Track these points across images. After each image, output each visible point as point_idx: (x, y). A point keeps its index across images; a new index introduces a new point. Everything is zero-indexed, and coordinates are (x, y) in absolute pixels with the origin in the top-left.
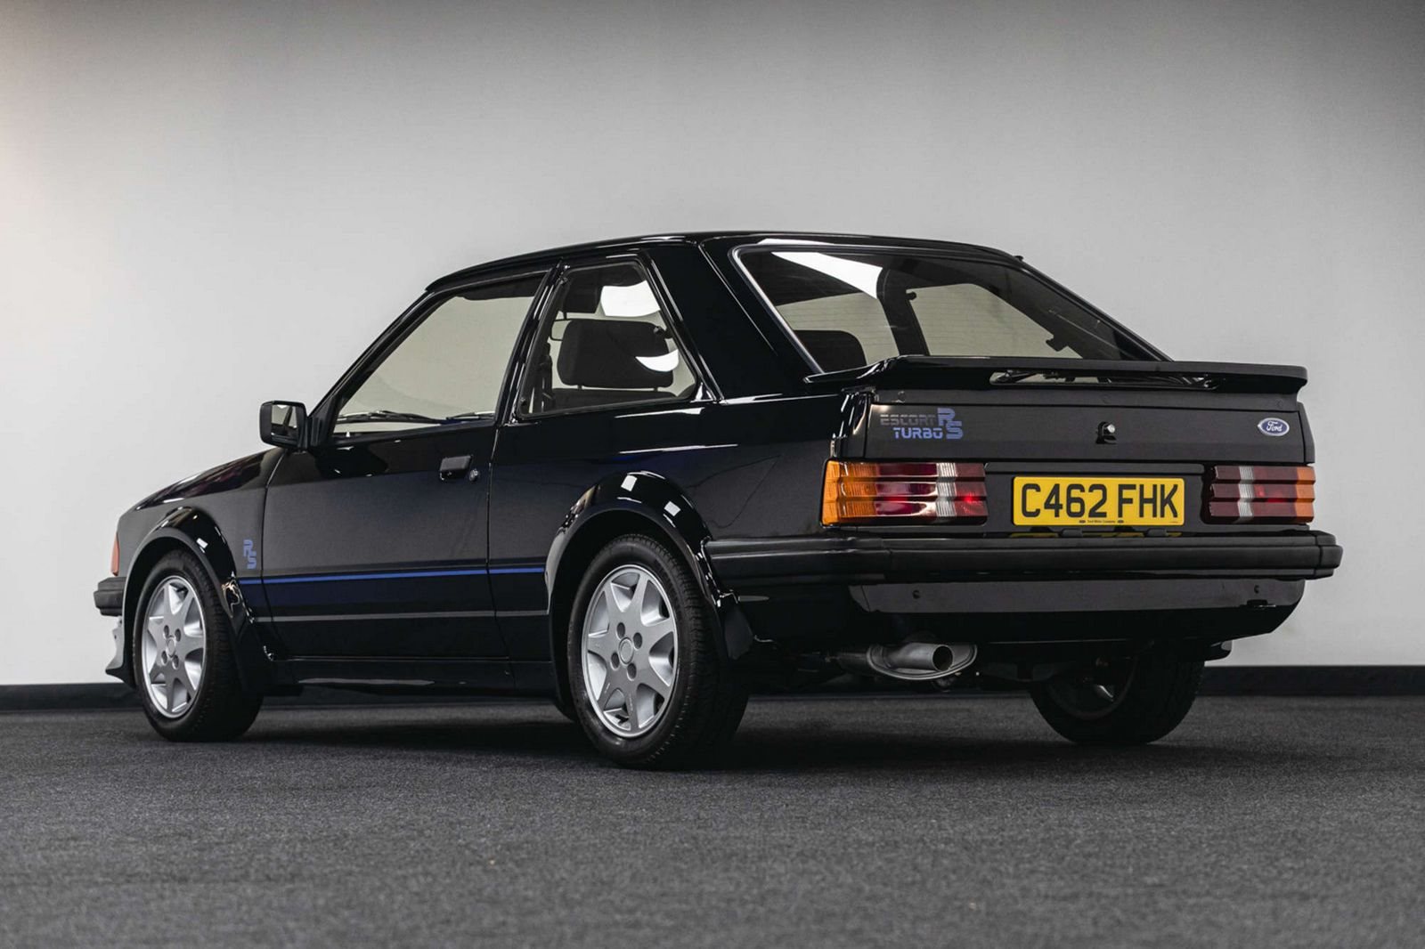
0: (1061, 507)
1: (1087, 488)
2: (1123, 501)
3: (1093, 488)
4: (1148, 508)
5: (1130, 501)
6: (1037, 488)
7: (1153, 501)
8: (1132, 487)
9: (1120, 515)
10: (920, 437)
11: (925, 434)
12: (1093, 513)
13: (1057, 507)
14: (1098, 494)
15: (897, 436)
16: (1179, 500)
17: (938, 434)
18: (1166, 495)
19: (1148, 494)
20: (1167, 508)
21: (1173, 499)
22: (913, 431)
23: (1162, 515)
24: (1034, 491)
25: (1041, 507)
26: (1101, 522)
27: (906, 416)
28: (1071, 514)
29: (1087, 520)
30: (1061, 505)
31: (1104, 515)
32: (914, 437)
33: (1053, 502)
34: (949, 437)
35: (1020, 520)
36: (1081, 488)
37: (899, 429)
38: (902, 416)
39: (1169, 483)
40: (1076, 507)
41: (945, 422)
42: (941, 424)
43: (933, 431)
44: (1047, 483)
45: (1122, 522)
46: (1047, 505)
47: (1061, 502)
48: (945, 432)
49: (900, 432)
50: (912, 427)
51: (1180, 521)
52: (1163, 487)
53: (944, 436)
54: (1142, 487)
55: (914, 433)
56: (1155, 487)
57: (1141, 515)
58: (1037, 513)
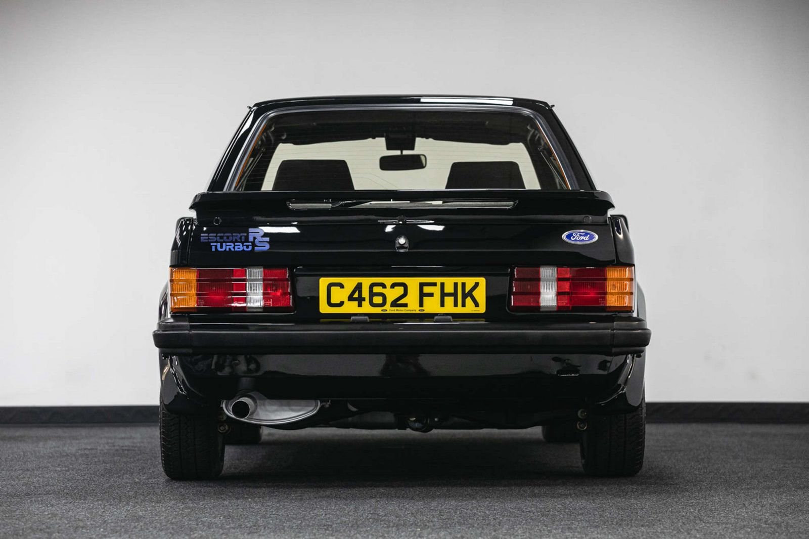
0: (364, 299)
1: (388, 286)
2: (422, 295)
3: (394, 286)
4: (449, 301)
5: (431, 295)
6: (342, 286)
7: (454, 295)
8: (434, 284)
9: (421, 304)
10: (233, 250)
11: (236, 247)
12: (394, 304)
13: (360, 300)
15: (213, 249)
16: (481, 295)
17: (248, 247)
18: (467, 290)
19: (449, 289)
20: (469, 301)
22: (226, 245)
23: (464, 305)
24: (339, 287)
25: (345, 299)
27: (222, 234)
28: (373, 304)
29: (388, 309)
31: (405, 305)
32: (228, 250)
33: (356, 295)
34: (257, 249)
35: (324, 308)
36: (384, 286)
37: (216, 244)
38: (218, 235)
39: (470, 282)
40: (378, 300)
41: (255, 238)
42: (251, 239)
43: (243, 245)
44: (350, 283)
45: (424, 310)
46: (351, 298)
47: (363, 296)
48: (254, 245)
49: (216, 246)
50: (226, 242)
51: (482, 309)
52: (464, 285)
53: (253, 249)
54: (442, 285)
55: (228, 247)
56: (456, 284)
57: (442, 305)
58: (341, 304)
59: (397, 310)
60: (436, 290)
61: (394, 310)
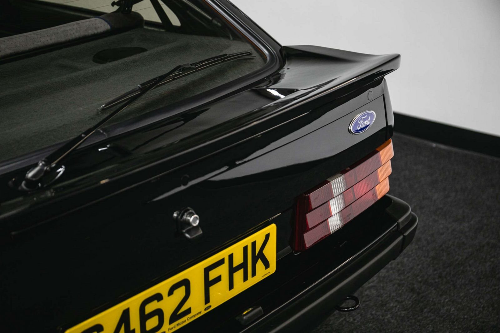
1: (165, 294)
5: (218, 279)
8: (221, 262)
9: (207, 300)
12: (175, 317)
14: (180, 292)
20: (260, 264)
21: (265, 252)
26: (186, 320)
30: (134, 330)
31: (189, 311)
45: (210, 306)
47: (132, 328)
57: (231, 286)
59: (178, 325)
60: (223, 271)
61: (175, 327)
